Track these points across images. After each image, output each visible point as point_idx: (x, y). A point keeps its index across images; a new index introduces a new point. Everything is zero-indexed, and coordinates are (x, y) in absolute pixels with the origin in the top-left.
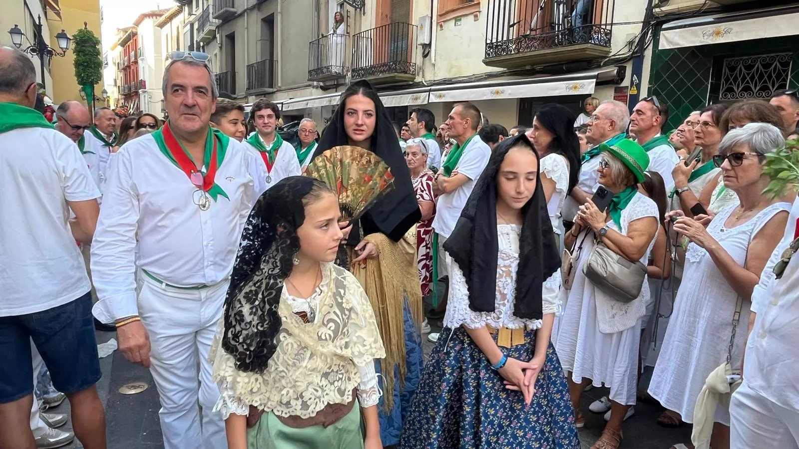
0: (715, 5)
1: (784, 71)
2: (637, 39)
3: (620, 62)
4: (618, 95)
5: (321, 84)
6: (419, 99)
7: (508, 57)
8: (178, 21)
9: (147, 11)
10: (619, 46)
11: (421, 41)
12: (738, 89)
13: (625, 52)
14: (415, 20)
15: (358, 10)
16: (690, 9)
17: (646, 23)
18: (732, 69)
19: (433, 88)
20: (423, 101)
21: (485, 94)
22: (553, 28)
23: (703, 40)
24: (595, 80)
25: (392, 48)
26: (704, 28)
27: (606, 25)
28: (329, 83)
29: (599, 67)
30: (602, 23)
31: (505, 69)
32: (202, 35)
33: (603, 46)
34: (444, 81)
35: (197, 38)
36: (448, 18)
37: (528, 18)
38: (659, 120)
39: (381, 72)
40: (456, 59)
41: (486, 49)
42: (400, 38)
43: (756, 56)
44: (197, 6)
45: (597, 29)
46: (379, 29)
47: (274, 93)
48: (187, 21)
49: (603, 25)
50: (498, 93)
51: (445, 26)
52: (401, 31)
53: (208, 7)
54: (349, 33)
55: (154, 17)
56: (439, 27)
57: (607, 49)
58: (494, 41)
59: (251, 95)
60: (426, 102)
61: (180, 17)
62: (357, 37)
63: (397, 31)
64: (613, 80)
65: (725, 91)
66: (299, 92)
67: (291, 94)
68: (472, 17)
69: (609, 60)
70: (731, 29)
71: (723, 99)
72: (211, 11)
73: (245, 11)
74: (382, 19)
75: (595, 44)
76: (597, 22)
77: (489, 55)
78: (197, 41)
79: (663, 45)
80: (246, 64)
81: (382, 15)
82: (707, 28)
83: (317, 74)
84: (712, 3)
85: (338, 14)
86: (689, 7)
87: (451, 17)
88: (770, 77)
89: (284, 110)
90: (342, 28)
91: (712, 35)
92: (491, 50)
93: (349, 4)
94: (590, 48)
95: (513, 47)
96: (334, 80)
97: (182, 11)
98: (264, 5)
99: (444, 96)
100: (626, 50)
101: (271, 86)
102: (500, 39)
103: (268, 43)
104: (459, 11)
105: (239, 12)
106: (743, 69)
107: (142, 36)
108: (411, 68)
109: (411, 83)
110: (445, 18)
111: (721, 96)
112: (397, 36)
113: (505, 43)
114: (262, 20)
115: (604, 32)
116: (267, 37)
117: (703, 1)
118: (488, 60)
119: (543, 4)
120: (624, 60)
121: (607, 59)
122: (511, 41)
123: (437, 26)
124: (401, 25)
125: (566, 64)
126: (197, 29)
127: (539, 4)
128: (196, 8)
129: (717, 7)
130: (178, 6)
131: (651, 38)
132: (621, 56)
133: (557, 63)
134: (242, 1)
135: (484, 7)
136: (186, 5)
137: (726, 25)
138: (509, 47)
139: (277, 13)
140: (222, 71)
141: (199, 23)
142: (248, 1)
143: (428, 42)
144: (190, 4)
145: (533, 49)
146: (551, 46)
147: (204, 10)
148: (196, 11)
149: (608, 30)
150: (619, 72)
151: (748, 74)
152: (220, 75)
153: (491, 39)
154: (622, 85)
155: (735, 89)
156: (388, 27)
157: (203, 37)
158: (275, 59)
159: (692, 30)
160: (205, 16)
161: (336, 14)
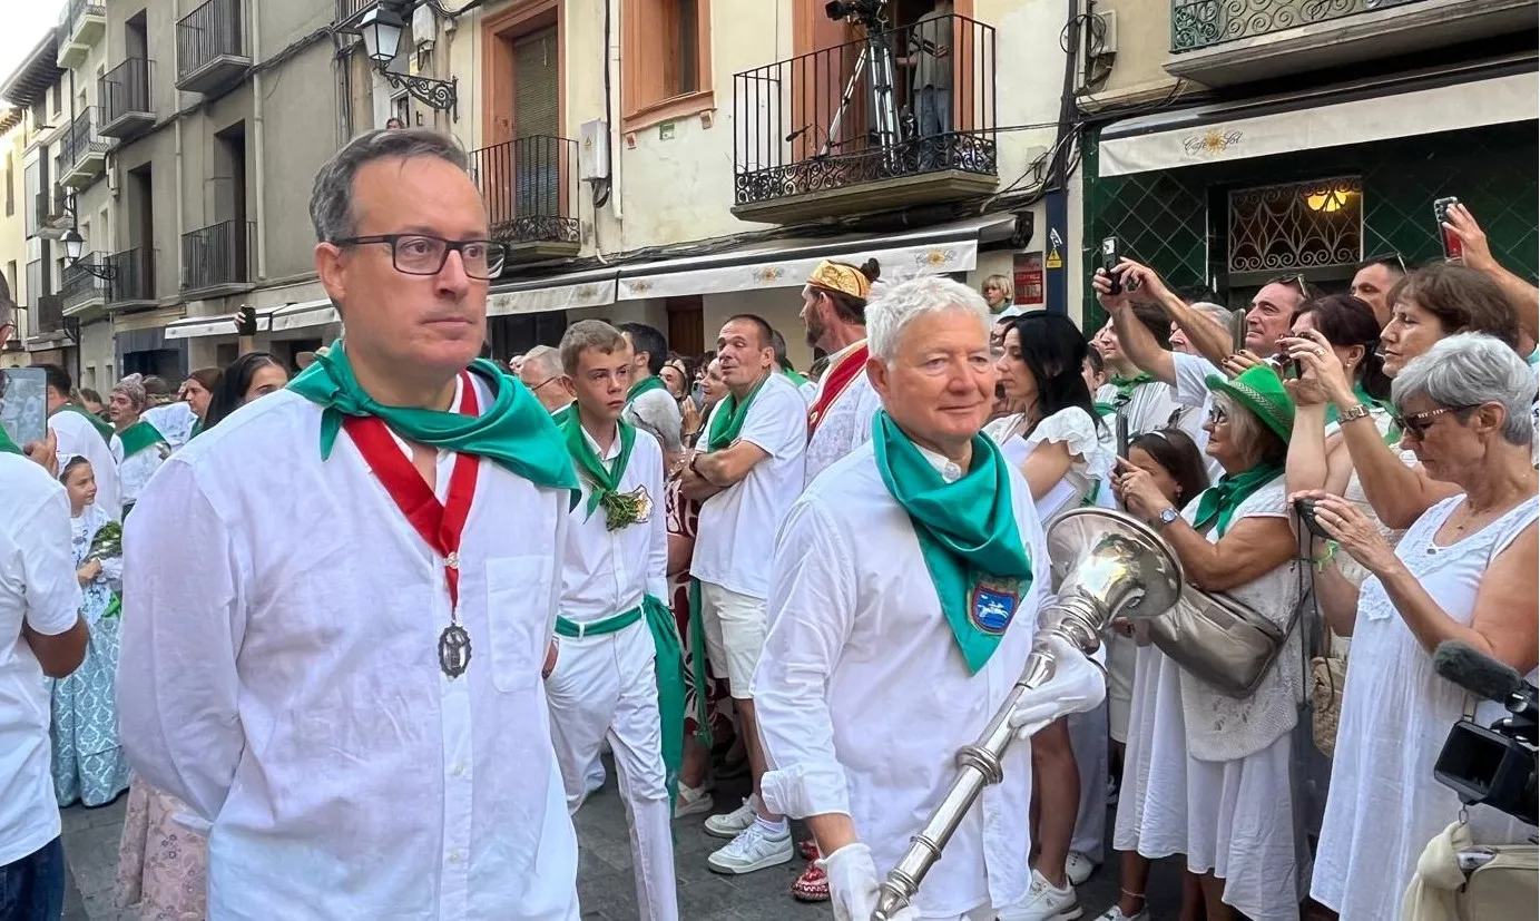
0: (1198, 88)
1: (1350, 213)
2: (1050, 160)
3: (1019, 205)
4: (1020, 270)
6: (595, 294)
7: (785, 201)
8: (9, 141)
10: (1013, 172)
11: (586, 172)
12: (1263, 250)
13: (1029, 184)
14: (572, 129)
15: (443, 111)
16: (1150, 96)
17: (1065, 127)
18: (1246, 211)
19: (624, 268)
20: (604, 299)
21: (742, 279)
22: (877, 140)
23: (1185, 156)
24: (975, 242)
25: (526, 188)
26: (1182, 134)
27: (984, 131)
29: (975, 215)
30: (976, 128)
31: (778, 225)
32: (71, 172)
33: (976, 172)
34: (647, 253)
35: (60, 174)
36: (645, 125)
37: (822, 122)
40: (668, 208)
41: (736, 186)
42: (542, 166)
43: (1292, 184)
44: (58, 107)
45: (968, 140)
47: (250, 291)
48: (31, 142)
49: (978, 132)
50: (769, 275)
51: (639, 140)
52: (543, 151)
53: (86, 111)
56: (626, 145)
57: (989, 179)
58: (752, 168)
59: (192, 299)
60: (610, 301)
61: (18, 130)
63: (533, 154)
64: (1010, 240)
65: (1239, 254)
67: (290, 293)
68: (696, 122)
69: (996, 200)
70: (1239, 135)
71: (1236, 272)
72: (94, 117)
73: (176, 117)
74: (497, 128)
75: (966, 170)
76: (967, 127)
77: (743, 197)
78: (57, 184)
79: (1106, 170)
80: (180, 233)
81: (496, 120)
82: (1190, 132)
84: (1194, 84)
85: (395, 123)
86: (1148, 94)
87: (653, 123)
88: (1323, 224)
89: (275, 328)
91: (1203, 145)
92: (748, 189)
93: (422, 99)
94: (956, 178)
95: (789, 180)
97: (20, 120)
98: (219, 103)
99: (650, 287)
100: (1030, 179)
101: (241, 278)
102: (764, 164)
103: (230, 185)
104: (666, 110)
105: (163, 118)
106: (1267, 209)
108: (569, 229)
109: (570, 261)
110: (639, 124)
111: (1230, 266)
112: (534, 161)
113: (775, 172)
114: (217, 135)
115: (982, 145)
116: (231, 173)
117: (1174, 80)
118: (742, 209)
119: (849, 92)
120: (1028, 200)
121: (994, 198)
122: (790, 169)
123: (621, 142)
124: (543, 140)
125: (907, 211)
126: (58, 158)
127: (842, 93)
128: (55, 113)
129: (1203, 93)
130: (11, 110)
131: (1078, 155)
132: (1019, 193)
133: (887, 210)
134: (167, 97)
135: (723, 101)
136: (30, 108)
137: (1229, 126)
138: (784, 180)
139: (253, 120)
140: (120, 249)
141: (62, 146)
142: (181, 95)
143: (603, 175)
144: (38, 102)
145: (839, 184)
146: (876, 177)
147: (76, 118)
148: (54, 120)
149: (988, 141)
150: (1020, 224)
151: (1280, 220)
152: (116, 257)
153: (744, 165)
154: (1028, 250)
155: (1257, 249)
156: (512, 145)
157: (74, 177)
158: (249, 218)
159: (1161, 137)
160: (78, 131)
161: (389, 121)
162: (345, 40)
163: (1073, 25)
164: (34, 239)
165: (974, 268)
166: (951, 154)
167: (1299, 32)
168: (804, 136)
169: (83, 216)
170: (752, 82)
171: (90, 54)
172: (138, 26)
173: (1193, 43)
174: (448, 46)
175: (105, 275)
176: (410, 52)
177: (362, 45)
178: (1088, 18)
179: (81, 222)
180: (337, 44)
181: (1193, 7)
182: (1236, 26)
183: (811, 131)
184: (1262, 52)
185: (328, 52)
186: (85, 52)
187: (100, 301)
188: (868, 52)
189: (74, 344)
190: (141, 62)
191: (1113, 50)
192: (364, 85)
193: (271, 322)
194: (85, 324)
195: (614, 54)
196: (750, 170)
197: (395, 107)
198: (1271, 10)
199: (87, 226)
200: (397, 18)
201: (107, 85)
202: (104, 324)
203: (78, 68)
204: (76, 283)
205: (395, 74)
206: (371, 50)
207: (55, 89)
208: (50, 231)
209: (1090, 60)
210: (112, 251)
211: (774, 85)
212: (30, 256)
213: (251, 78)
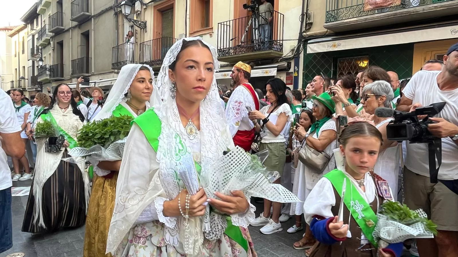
0: (332, 32)
2: (296, 49)
3: (288, 60)
4: (288, 76)
7: (230, 57)
8: (23, 33)
10: (287, 52)
13: (290, 55)
14: (176, 36)
15: (142, 30)
16: (320, 34)
17: (300, 40)
18: (342, 64)
21: (218, 76)
22: (253, 42)
23: (327, 49)
24: (276, 68)
25: (164, 51)
26: (327, 43)
27: (280, 40)
29: (277, 62)
31: (228, 63)
32: (41, 42)
33: (279, 52)
35: (37, 43)
37: (240, 37)
39: (157, 64)
42: (168, 45)
43: (352, 57)
44: (37, 24)
45: (276, 43)
46: (155, 40)
47: (90, 76)
48: (30, 34)
49: (278, 40)
50: (225, 75)
52: (168, 42)
53: (45, 25)
54: (137, 42)
55: (7, 31)
57: (281, 53)
58: (222, 48)
59: (74, 77)
61: (26, 30)
62: (142, 44)
63: (166, 42)
64: (285, 69)
65: (339, 74)
66: (106, 76)
67: (101, 77)
68: (208, 36)
70: (341, 44)
72: (47, 27)
73: (70, 28)
74: (157, 35)
75: (275, 50)
76: (276, 39)
78: (37, 46)
79: (309, 52)
80: (71, 60)
81: (157, 32)
82: (329, 43)
83: (117, 66)
84: (331, 31)
86: (320, 33)
89: (96, 86)
91: (332, 46)
92: (221, 53)
93: (137, 26)
94: (273, 52)
95: (232, 51)
97: (26, 27)
98: (83, 25)
100: (290, 54)
101: (88, 72)
102: (225, 47)
103: (85, 47)
104: (201, 32)
105: (66, 28)
106: (347, 64)
112: (166, 44)
113: (228, 49)
114: (81, 34)
115: (279, 44)
116: (85, 44)
117: (326, 30)
119: (247, 29)
120: (290, 59)
121: (282, 58)
122: (231, 48)
124: (168, 39)
125: (261, 60)
126: (37, 39)
127: (245, 29)
128: (37, 26)
130: (24, 24)
131: (302, 48)
132: (288, 57)
133: (256, 60)
134: (68, 23)
135: (215, 30)
136: (30, 24)
137: (338, 42)
138: (230, 51)
139: (91, 30)
140: (54, 64)
141: (38, 35)
142: (72, 23)
144: (32, 23)
145: (243, 52)
146: (253, 51)
147: (42, 27)
148: (36, 28)
149: (281, 43)
150: (288, 65)
151: (349, 66)
152: (53, 66)
153: (220, 47)
154: (290, 71)
155: (344, 73)
156: (160, 39)
157: (41, 44)
158: (90, 57)
159: (322, 44)
160: (43, 31)
162: (117, 10)
163: (303, 15)
164: (30, 61)
165: (276, 75)
166: (272, 46)
167: (355, 19)
168: (235, 40)
170: (223, 25)
171: (47, 10)
172: (60, 3)
173: (331, 20)
174: (145, 13)
175: (50, 70)
176: (134, 13)
177: (121, 11)
178: (306, 13)
179: (43, 56)
180: (115, 10)
181: (331, 12)
182: (341, 17)
183: (237, 39)
184: (346, 23)
185: (112, 13)
186: (45, 10)
187: (48, 77)
188: (252, 19)
189: (41, 89)
190: (61, 13)
191: (312, 22)
192: (122, 23)
193: (95, 84)
194: (44, 84)
195: (188, 16)
197: (130, 29)
198: (349, 13)
199: (45, 57)
200: (131, 4)
201: (51, 19)
202: (49, 84)
203: (43, 14)
204: (42, 72)
205: (130, 19)
206: (123, 12)
207: (37, 20)
208: (34, 58)
209: (306, 24)
210: (52, 64)
211: (228, 27)
212: (29, 65)
213: (91, 19)
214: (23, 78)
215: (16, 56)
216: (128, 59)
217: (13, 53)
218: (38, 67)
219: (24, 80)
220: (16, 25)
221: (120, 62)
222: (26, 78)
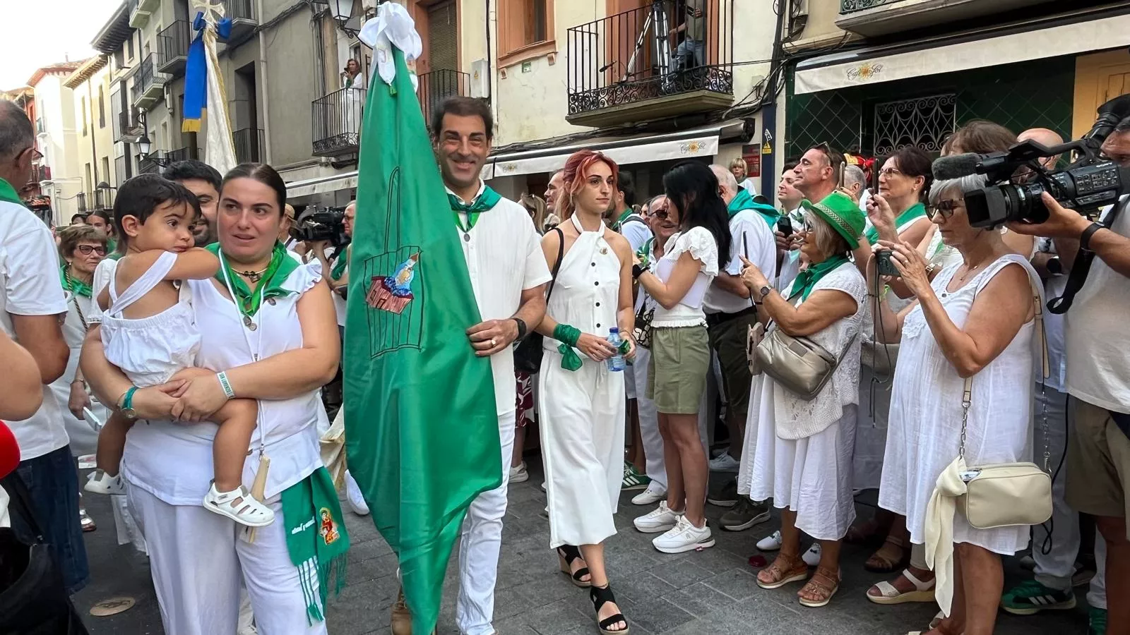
0: (858, 37)
1: (948, 117)
2: (766, 84)
3: (746, 114)
5: (333, 160)
7: (600, 112)
8: (99, 77)
9: (50, 64)
10: (743, 90)
12: (895, 141)
13: (752, 100)
14: (466, 66)
16: (827, 43)
17: (775, 62)
18: (886, 117)
19: (498, 156)
22: (656, 72)
23: (847, 80)
24: (717, 137)
26: (847, 66)
27: (725, 65)
28: (344, 158)
29: (720, 121)
30: (720, 63)
31: (596, 128)
32: (141, 97)
33: (723, 93)
34: (512, 147)
35: (134, 100)
36: (513, 63)
37: (623, 60)
38: (829, 173)
40: (528, 118)
41: (569, 102)
42: (447, 91)
43: (912, 100)
44: (131, 54)
45: (714, 71)
48: (115, 78)
49: (721, 65)
51: (509, 73)
52: (447, 81)
53: (150, 55)
55: (61, 73)
56: (500, 76)
57: (728, 97)
58: (579, 90)
60: (490, 178)
61: (105, 71)
63: (441, 82)
64: (740, 136)
65: (880, 144)
66: (298, 173)
68: (545, 61)
69: (732, 111)
70: (881, 66)
72: (155, 61)
74: (418, 66)
75: (713, 90)
76: (714, 63)
77: (573, 109)
78: (133, 105)
79: (800, 90)
81: (417, 61)
82: (851, 66)
83: (327, 147)
84: (856, 35)
86: (828, 41)
87: (517, 61)
88: (931, 125)
90: (358, 80)
91: (859, 74)
92: (577, 104)
94: (706, 95)
95: (603, 98)
96: (352, 153)
97: (106, 63)
98: (238, 51)
99: (515, 167)
100: (753, 97)
102: (587, 88)
103: (247, 105)
104: (526, 53)
106: (899, 117)
107: (42, 102)
110: (508, 62)
111: (875, 152)
112: (441, 88)
113: (594, 93)
114: (236, 71)
115: (723, 75)
116: (246, 96)
117: (843, 32)
118: (572, 117)
119: (640, 41)
120: (752, 111)
121: (730, 110)
122: (603, 90)
123: (497, 74)
124: (447, 74)
125: (678, 117)
126: (132, 89)
127: (636, 41)
128: (130, 58)
129: (861, 41)
130: (100, 56)
131: (783, 81)
132: (746, 106)
133: (664, 118)
135: (561, 47)
136: (113, 55)
137: (875, 61)
138: (600, 98)
139: (260, 61)
140: (175, 148)
141: (135, 80)
143: (485, 96)
144: (119, 52)
145: (633, 99)
146: (657, 95)
147: (144, 60)
148: (129, 63)
149: (727, 72)
150: (746, 126)
151: (905, 123)
152: (173, 153)
153: (574, 88)
154: (752, 143)
155: (892, 141)
156: (427, 76)
157: (143, 99)
158: (259, 127)
159: (833, 68)
160: (145, 69)
161: (349, 61)
162: (319, 8)
164: (119, 143)
165: (716, 153)
166: (704, 80)
168: (612, 69)
169: (150, 127)
170: (579, 34)
171: (151, 17)
173: (855, 7)
176: (361, 16)
177: (328, 11)
179: (150, 131)
180: (313, 10)
183: (616, 66)
184: (897, 13)
185: (308, 16)
186: (147, 17)
188: (653, 14)
190: (185, 23)
191: (807, 12)
192: (332, 39)
195: (492, 16)
196: (578, 92)
199: (153, 133)
201: (163, 39)
203: (143, 28)
205: (351, 30)
206: (334, 14)
207: (129, 43)
208: (129, 137)
209: (791, 20)
210: (170, 150)
211: (593, 37)
212: (117, 154)
213: (257, 35)
214: (106, 186)
215: (85, 133)
216: (351, 131)
217: (80, 129)
218: (138, 157)
219: (108, 191)
220: (81, 59)
221: (332, 139)
222: (113, 184)
